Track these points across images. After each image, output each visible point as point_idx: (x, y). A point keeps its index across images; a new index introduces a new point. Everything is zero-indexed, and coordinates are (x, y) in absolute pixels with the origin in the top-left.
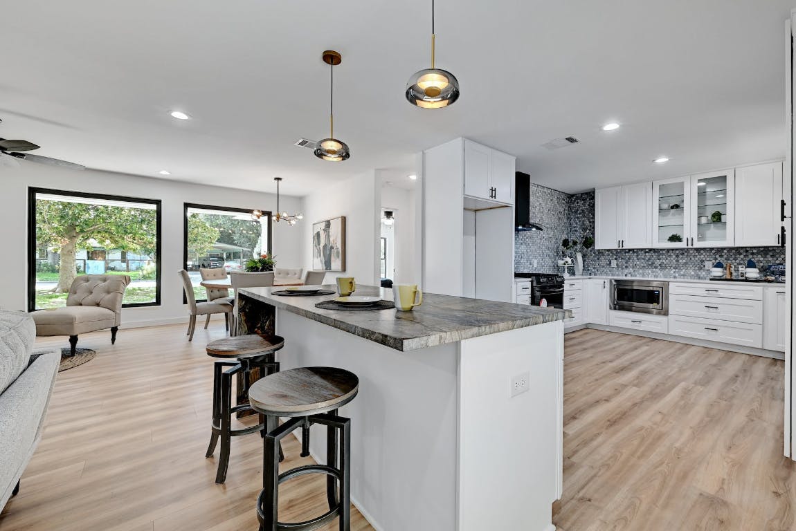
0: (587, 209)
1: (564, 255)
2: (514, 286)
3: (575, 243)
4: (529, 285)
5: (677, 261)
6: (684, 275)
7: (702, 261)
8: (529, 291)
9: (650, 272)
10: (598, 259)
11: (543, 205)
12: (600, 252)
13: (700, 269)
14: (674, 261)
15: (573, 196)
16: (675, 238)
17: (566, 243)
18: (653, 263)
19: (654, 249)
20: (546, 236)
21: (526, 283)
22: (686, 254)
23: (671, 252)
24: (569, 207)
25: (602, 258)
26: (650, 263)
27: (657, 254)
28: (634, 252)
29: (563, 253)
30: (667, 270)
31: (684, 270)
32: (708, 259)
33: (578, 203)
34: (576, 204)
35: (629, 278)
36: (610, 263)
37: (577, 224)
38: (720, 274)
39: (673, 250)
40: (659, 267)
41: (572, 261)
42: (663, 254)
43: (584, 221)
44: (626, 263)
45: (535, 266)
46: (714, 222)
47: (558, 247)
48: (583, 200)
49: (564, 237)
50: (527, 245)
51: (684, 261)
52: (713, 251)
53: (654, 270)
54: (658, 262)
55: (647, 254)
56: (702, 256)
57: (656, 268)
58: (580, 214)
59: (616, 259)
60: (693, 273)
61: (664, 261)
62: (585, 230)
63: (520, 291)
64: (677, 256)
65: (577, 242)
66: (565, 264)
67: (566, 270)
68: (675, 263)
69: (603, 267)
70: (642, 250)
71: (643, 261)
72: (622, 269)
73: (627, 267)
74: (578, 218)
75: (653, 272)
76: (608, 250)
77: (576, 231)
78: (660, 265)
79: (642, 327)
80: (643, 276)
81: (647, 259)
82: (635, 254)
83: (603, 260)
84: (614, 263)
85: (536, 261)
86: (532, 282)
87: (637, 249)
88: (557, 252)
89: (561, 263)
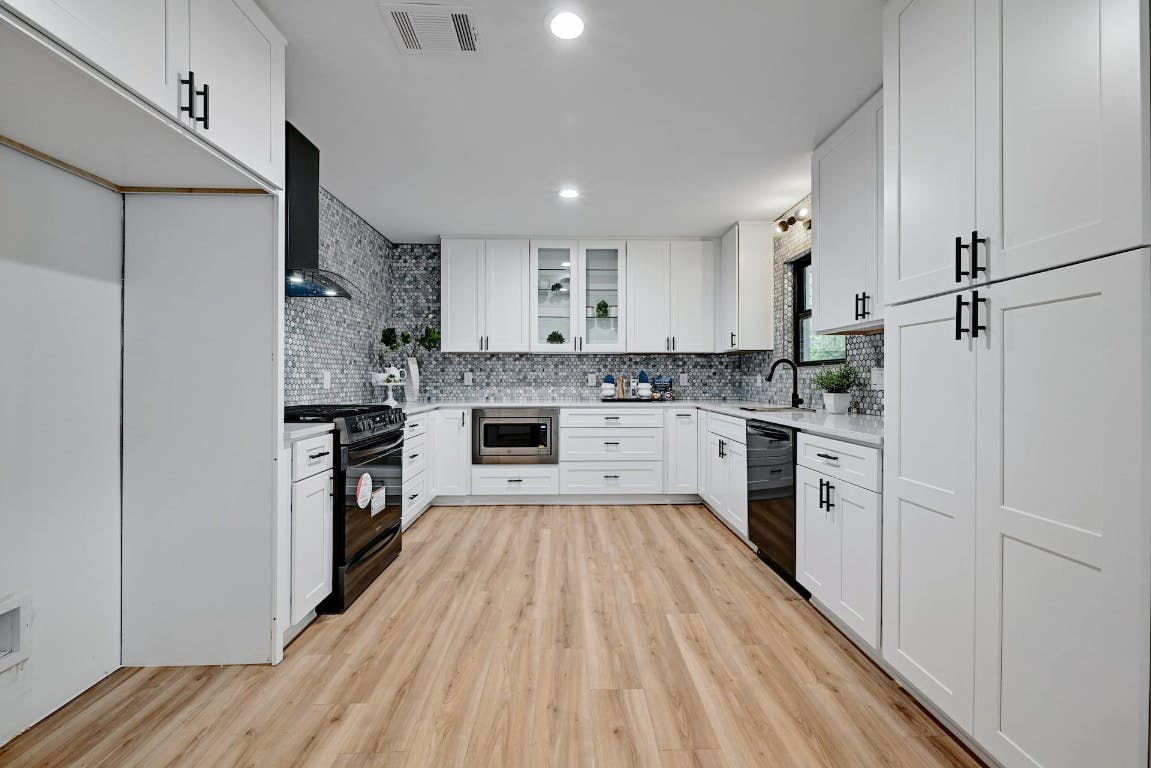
0: (423, 275)
1: (382, 364)
2: (283, 455)
3: (406, 339)
4: (327, 443)
5: (556, 374)
6: (564, 395)
7: (585, 374)
8: (328, 461)
9: (521, 391)
10: (443, 371)
11: (344, 248)
12: (447, 358)
13: (583, 385)
14: (553, 374)
15: (396, 246)
16: (555, 338)
17: (389, 337)
18: (525, 377)
19: (527, 354)
20: (349, 319)
21: (318, 437)
22: (566, 363)
23: (548, 359)
24: (390, 267)
25: (449, 369)
26: (521, 377)
27: (530, 362)
28: (499, 359)
29: (381, 358)
30: (544, 388)
31: (564, 388)
32: (591, 371)
33: (405, 261)
34: (401, 263)
35: (492, 403)
36: (463, 378)
37: (404, 301)
38: (612, 392)
39: (551, 356)
40: (533, 384)
41: (402, 374)
42: (538, 363)
43: (417, 298)
44: (488, 377)
45: (327, 385)
46: (599, 316)
47: (371, 346)
48: (416, 258)
49: (382, 325)
50: (308, 335)
51: (565, 374)
52: (597, 360)
53: (527, 388)
54: (531, 376)
55: (517, 363)
56: (585, 367)
57: (529, 385)
58: (410, 283)
59: (471, 371)
60: (574, 392)
61: (539, 374)
62: (418, 314)
63: (303, 467)
64: (556, 366)
65: (408, 336)
66: (388, 381)
67: (390, 393)
68: (554, 377)
69: (451, 385)
70: (510, 354)
71: (511, 373)
72: (482, 387)
73: (488, 385)
74: (406, 290)
75: (525, 392)
76: (459, 355)
77: (403, 316)
78: (535, 381)
79: (524, 489)
80: (512, 399)
81: (517, 370)
82: (501, 362)
83: (452, 373)
84: (469, 377)
85: (327, 376)
86: (336, 433)
87: (504, 354)
88: (370, 355)
89: (379, 378)
